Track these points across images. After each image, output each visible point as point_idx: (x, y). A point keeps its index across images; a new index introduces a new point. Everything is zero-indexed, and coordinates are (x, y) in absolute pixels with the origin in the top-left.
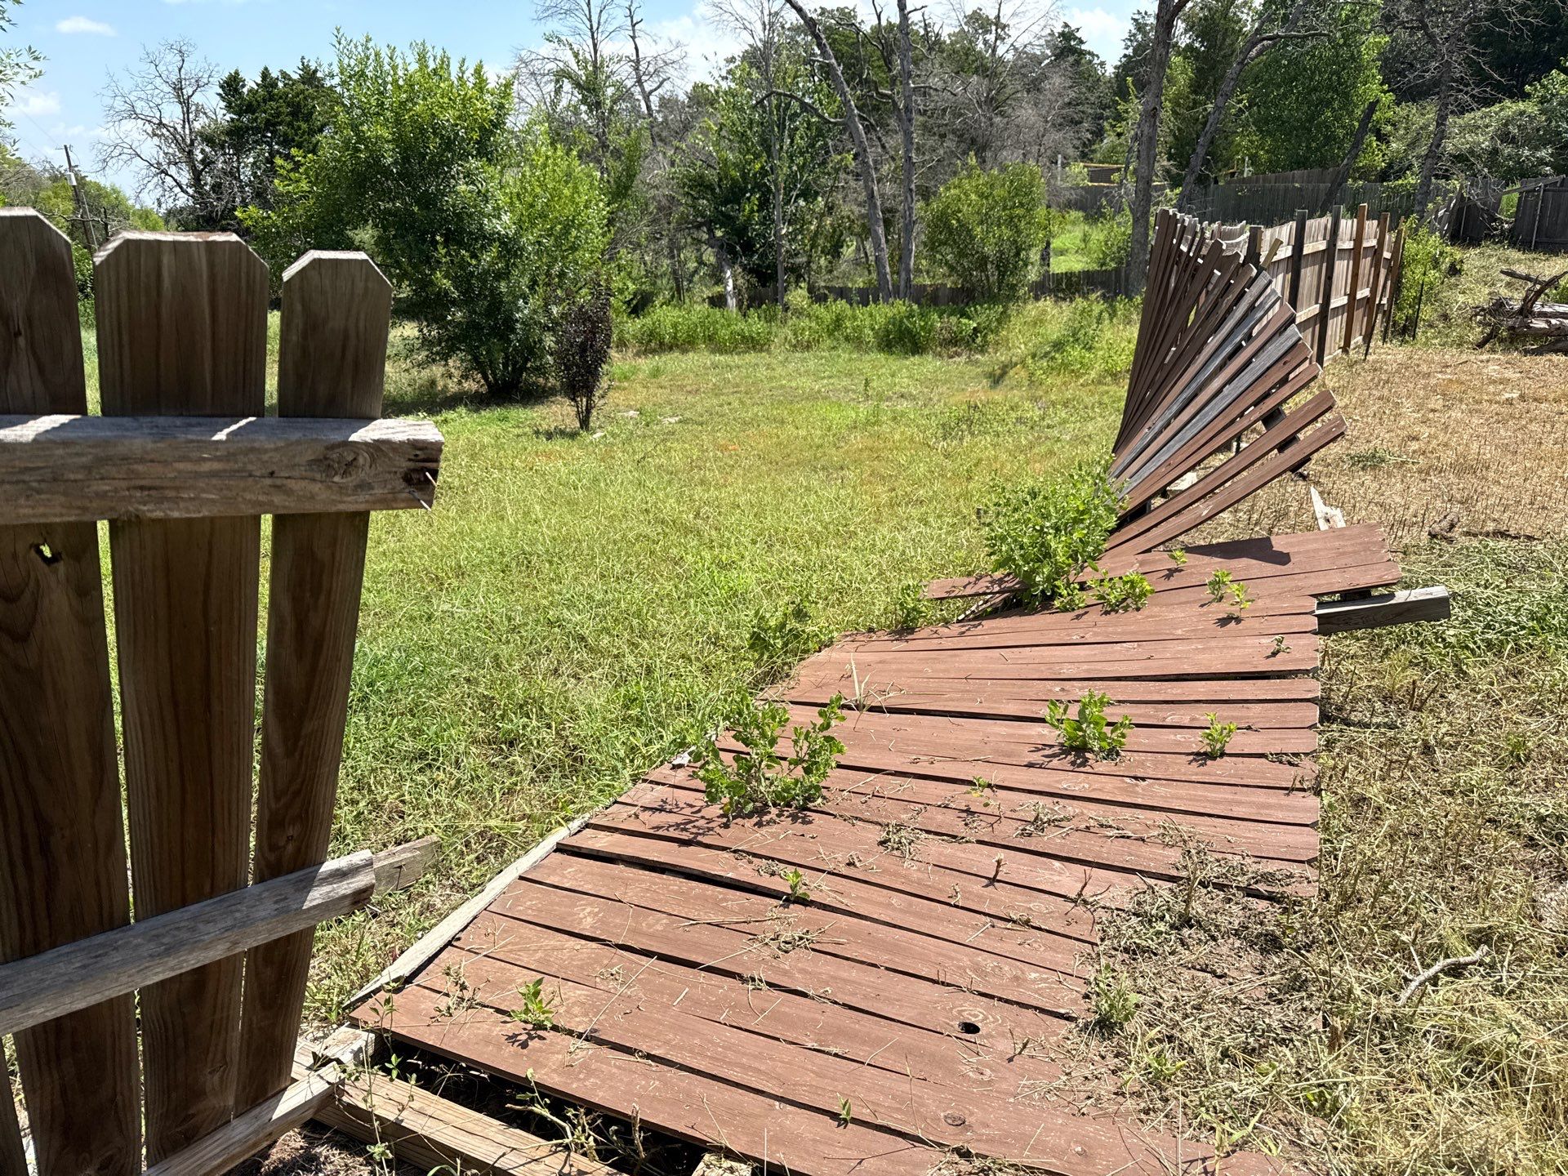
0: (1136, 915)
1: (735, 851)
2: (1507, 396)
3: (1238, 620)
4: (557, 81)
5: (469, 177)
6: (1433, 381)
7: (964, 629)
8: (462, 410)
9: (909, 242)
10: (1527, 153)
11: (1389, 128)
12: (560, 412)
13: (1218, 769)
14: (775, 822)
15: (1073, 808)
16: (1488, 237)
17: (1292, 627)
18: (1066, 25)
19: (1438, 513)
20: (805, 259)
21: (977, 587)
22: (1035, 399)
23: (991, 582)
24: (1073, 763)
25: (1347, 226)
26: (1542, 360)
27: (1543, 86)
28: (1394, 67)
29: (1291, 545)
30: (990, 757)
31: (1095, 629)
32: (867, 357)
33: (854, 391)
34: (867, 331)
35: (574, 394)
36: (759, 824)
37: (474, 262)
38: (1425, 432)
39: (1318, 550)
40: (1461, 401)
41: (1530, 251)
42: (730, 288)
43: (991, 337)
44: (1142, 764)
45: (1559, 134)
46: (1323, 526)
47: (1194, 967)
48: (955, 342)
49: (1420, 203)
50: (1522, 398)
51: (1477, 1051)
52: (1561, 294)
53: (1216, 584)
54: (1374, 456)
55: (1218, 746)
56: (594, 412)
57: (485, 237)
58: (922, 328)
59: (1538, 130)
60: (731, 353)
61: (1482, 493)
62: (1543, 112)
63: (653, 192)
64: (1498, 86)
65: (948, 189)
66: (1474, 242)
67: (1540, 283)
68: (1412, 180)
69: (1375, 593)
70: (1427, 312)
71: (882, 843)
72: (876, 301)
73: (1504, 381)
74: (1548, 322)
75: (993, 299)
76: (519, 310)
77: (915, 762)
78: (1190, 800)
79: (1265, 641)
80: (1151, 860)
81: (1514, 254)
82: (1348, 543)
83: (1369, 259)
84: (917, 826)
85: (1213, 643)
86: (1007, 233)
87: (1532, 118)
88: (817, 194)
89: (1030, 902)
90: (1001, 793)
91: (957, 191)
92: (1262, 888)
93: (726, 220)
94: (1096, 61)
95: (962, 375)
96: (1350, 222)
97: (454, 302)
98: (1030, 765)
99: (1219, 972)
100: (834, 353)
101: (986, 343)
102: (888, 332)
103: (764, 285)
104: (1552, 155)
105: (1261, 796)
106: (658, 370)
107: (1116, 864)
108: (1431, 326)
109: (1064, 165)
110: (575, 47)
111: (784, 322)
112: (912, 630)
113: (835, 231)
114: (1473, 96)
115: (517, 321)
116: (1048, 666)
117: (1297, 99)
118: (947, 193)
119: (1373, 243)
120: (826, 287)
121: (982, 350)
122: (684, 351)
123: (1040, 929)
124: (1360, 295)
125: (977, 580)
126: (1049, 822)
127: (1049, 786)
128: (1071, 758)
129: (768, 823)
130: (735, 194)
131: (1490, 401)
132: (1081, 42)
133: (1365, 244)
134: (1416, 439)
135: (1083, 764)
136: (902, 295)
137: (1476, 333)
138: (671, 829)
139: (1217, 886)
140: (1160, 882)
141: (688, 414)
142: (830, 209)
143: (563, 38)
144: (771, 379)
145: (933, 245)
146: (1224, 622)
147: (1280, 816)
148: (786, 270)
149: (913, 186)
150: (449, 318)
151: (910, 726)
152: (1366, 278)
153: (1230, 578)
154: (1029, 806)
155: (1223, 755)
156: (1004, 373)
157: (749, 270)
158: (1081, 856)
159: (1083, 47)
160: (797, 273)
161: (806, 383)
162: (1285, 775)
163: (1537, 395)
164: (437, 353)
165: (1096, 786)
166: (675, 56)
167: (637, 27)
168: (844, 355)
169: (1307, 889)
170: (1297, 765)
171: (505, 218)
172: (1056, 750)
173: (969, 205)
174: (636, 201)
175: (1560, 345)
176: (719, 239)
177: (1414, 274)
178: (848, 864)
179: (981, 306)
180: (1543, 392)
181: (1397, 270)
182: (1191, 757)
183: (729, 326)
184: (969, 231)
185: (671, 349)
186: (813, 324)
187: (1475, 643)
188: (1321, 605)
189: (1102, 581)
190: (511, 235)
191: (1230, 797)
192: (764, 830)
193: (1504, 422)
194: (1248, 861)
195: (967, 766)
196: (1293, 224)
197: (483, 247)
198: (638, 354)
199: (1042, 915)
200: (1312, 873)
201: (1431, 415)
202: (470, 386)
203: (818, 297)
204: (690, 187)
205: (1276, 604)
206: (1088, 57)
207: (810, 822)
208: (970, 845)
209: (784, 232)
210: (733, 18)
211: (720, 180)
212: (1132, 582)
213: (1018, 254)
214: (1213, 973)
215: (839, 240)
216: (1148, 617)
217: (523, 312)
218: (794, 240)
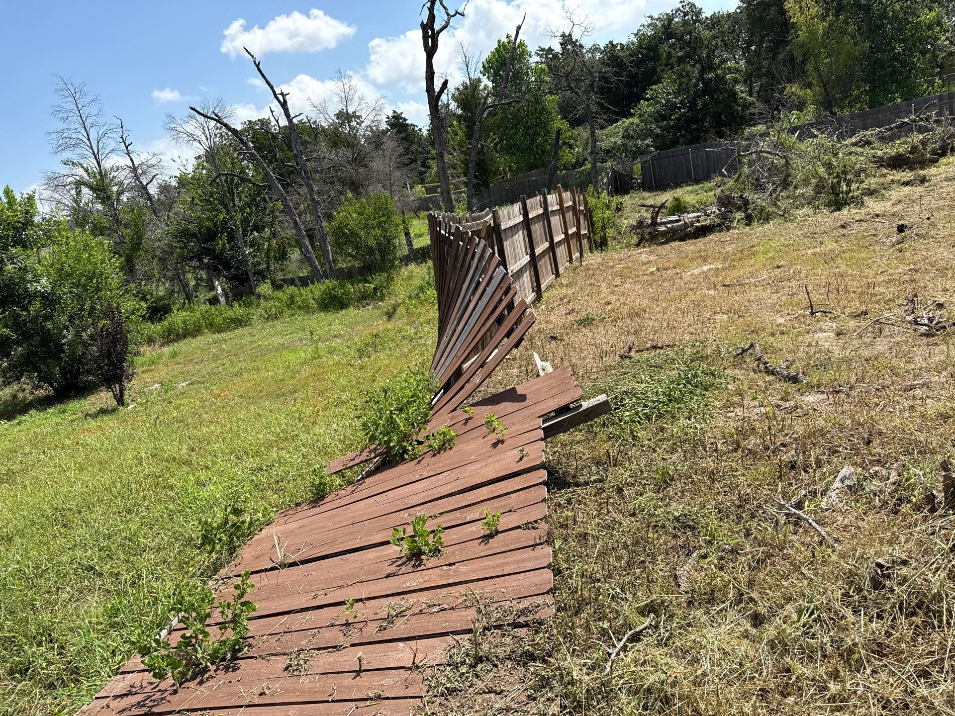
0: (449, 665)
1: (179, 712)
2: (651, 270)
3: (502, 442)
4: (77, 188)
5: (11, 258)
6: (615, 270)
7: (354, 488)
8: (33, 412)
9: (326, 246)
10: (640, 143)
11: (572, 141)
12: (104, 398)
13: (496, 543)
14: (212, 677)
15: (412, 599)
16: (632, 188)
17: (529, 439)
18: (395, 112)
19: (623, 342)
20: (265, 266)
21: (362, 457)
22: (411, 323)
23: (369, 452)
24: (414, 566)
25: (552, 198)
26: (667, 247)
27: (639, 109)
28: (565, 110)
29: (526, 389)
30: (363, 578)
31: (429, 468)
32: (314, 317)
33: (306, 339)
34: (311, 301)
35: (109, 384)
36: (201, 683)
37: (25, 313)
38: (614, 299)
39: (540, 389)
40: (629, 277)
41: (654, 191)
42: (220, 291)
43: (385, 291)
44: (453, 553)
45: (652, 131)
46: (542, 373)
47: (484, 692)
48: (364, 298)
49: (595, 177)
50: (658, 269)
51: (649, 691)
52: (669, 211)
53: (489, 423)
54: (588, 319)
55: (494, 528)
56: (126, 392)
57: (30, 296)
58: (343, 293)
59: (643, 131)
60: (226, 331)
61: (643, 326)
62: (642, 121)
63: (157, 244)
64: (614, 113)
65: (339, 213)
66: (626, 192)
67: (657, 207)
68: (589, 166)
69: (572, 406)
70: (610, 232)
71: (286, 669)
72: (313, 283)
73: (649, 262)
74: (666, 227)
75: (382, 270)
76: (64, 337)
77: (315, 597)
78: (480, 570)
79: (516, 451)
80: (458, 621)
81: (646, 194)
82: (554, 381)
83: (571, 212)
84: (312, 647)
85: (490, 460)
86: (378, 232)
87: (638, 125)
88: (264, 227)
89: (383, 680)
90: (369, 603)
91: (344, 213)
92: (521, 620)
93: (210, 252)
94: (416, 129)
95: (371, 316)
96: (554, 196)
97: (15, 342)
98: (388, 576)
99: (498, 690)
100: (293, 318)
101: (383, 295)
102: (324, 300)
103: (243, 286)
104: (652, 142)
105: (518, 555)
106: (175, 353)
107: (437, 632)
108: (615, 239)
109: (411, 188)
110: (85, 166)
111: (258, 305)
112: (322, 498)
113: (279, 247)
114: (604, 119)
115: (64, 344)
116: (401, 501)
117: (523, 134)
118: (339, 215)
119: (571, 203)
120: (282, 280)
121: (382, 299)
122: (194, 336)
123: (388, 698)
124: (570, 232)
125: (361, 452)
126: (397, 616)
127: (399, 588)
128: (413, 562)
129: (207, 679)
130: (210, 236)
131: (643, 275)
132: (405, 120)
133: (565, 205)
134: (609, 303)
135: (420, 565)
136: (329, 276)
137: (635, 239)
138: (133, 709)
139: (496, 627)
140: (463, 636)
141: (194, 378)
142: (274, 234)
143: (76, 161)
144: (252, 342)
145: (338, 245)
146: (495, 445)
147: (530, 566)
148: (255, 274)
149: (320, 214)
150: (13, 353)
151: (315, 570)
152: (572, 222)
153: (496, 417)
154: (384, 607)
155: (497, 533)
156: (395, 310)
157: (230, 279)
158: (416, 634)
159: (407, 122)
160: (262, 275)
161: (277, 340)
162: (530, 536)
163: (665, 267)
164: (11, 377)
165: (427, 578)
166: (153, 161)
167: (129, 148)
168: (300, 318)
169: (548, 613)
170: (537, 528)
171: (44, 281)
172: (404, 559)
173: (353, 220)
174: (146, 252)
175: (675, 237)
176: (206, 264)
177: (598, 215)
178: (261, 695)
179: (375, 275)
180: (667, 264)
181: (589, 214)
182: (480, 540)
183: (221, 315)
184: (357, 235)
185: (185, 337)
186: (276, 303)
187: (639, 417)
188: (544, 422)
189: (428, 436)
190: (49, 290)
191: (502, 561)
192: (205, 685)
193: (651, 285)
194: (514, 602)
195: (348, 590)
196: (520, 203)
197: (30, 303)
198: (162, 345)
199: (391, 687)
200: (549, 599)
201: (616, 289)
202: (41, 393)
203: (277, 286)
204: (180, 237)
205: (521, 427)
206: (412, 127)
207: (238, 668)
208: (346, 650)
209: (247, 252)
210: (185, 135)
211: (199, 229)
212: (443, 433)
213: (389, 242)
214: (495, 692)
215: (284, 250)
216: (456, 452)
217: (69, 336)
218: (256, 256)
